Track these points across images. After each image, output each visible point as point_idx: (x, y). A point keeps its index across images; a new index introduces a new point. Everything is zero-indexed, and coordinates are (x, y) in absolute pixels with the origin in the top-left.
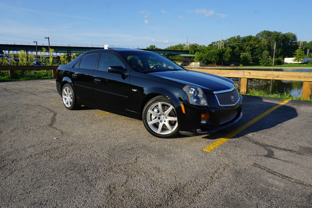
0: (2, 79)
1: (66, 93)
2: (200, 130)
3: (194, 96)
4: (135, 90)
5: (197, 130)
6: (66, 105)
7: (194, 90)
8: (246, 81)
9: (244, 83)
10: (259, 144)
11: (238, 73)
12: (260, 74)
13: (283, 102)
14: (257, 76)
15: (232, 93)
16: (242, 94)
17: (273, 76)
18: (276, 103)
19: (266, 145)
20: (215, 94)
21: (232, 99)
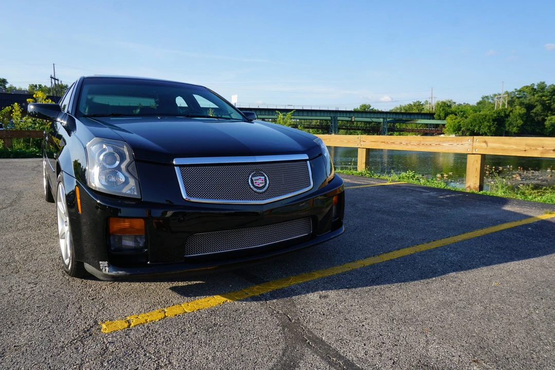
2: (106, 264)
3: (103, 168)
5: (100, 262)
7: (107, 150)
8: (479, 162)
9: (473, 167)
10: (289, 331)
11: (461, 143)
12: (510, 144)
13: (550, 213)
14: (504, 150)
15: (258, 168)
16: (468, 191)
17: (542, 149)
18: (530, 214)
19: (309, 338)
20: (176, 166)
21: (254, 185)
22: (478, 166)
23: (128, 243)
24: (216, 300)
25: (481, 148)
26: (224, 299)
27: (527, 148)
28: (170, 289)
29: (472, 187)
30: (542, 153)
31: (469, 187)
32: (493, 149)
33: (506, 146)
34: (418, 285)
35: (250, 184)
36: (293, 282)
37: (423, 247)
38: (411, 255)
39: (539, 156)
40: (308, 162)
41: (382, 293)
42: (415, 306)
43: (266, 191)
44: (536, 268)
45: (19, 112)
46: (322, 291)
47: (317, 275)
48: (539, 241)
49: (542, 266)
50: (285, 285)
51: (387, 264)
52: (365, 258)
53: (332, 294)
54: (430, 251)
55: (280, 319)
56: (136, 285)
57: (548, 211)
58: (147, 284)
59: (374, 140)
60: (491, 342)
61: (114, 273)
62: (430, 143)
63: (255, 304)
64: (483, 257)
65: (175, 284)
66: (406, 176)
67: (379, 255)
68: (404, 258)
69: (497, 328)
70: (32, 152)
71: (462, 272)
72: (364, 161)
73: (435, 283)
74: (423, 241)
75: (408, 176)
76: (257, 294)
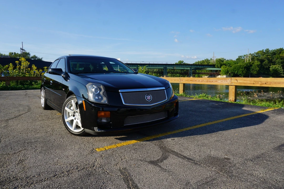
0: (35, 88)
1: (43, 95)
2: (97, 128)
3: (94, 94)
4: (64, 89)
5: (94, 128)
6: (42, 105)
7: (95, 87)
8: (234, 89)
9: (232, 91)
10: (163, 149)
11: (226, 81)
12: (247, 81)
13: (263, 110)
14: (245, 83)
15: (148, 93)
16: (230, 102)
17: (260, 83)
18: (254, 111)
19: (170, 151)
20: (120, 92)
21: (147, 99)
22: (234, 90)
23: (104, 121)
24: (133, 142)
25: (234, 83)
26: (136, 141)
27: (254, 83)
28: (115, 138)
29: (232, 100)
30: (261, 84)
31: (230, 100)
32: (240, 83)
33: (245, 82)
34: (208, 135)
35: (146, 99)
36: (160, 136)
37: (209, 124)
38: (205, 126)
39: (260, 86)
40: (165, 90)
41: (195, 138)
42: (206, 142)
43: (151, 101)
44: (252, 129)
45: (12, 68)
46: (172, 138)
47: (169, 133)
48: (256, 121)
49: (255, 129)
50: (158, 137)
51: (195, 129)
52: (187, 127)
53: (176, 139)
54: (212, 125)
55: (159, 146)
56: (101, 138)
57: (262, 109)
58: (106, 137)
59: (186, 80)
60: (232, 150)
61: (100, 131)
62: (212, 81)
63: (148, 142)
64: (233, 126)
65: (116, 137)
66: (202, 96)
67: (192, 126)
68: (202, 127)
69: (235, 147)
70: (19, 87)
71: (224, 131)
72: (182, 89)
73: (214, 135)
74: (209, 121)
75: (203, 96)
76: (148, 140)
